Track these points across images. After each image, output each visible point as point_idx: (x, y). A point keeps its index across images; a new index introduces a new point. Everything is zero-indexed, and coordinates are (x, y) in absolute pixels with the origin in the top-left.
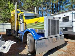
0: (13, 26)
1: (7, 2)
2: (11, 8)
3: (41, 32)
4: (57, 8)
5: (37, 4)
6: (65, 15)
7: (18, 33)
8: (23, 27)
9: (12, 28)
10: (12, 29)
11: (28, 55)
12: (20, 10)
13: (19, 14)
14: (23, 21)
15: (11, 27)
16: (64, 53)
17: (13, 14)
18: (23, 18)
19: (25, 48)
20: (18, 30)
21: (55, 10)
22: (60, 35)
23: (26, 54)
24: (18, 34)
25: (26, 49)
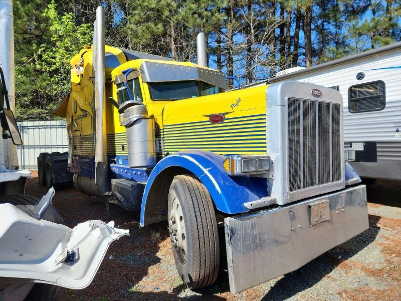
0: (84, 138)
1: (39, 7)
2: (61, 38)
3: (253, 169)
4: (308, 37)
5: (200, 15)
6: (360, 76)
7: (111, 175)
8: (145, 141)
9: (74, 148)
10: (78, 152)
11: (182, 295)
12: (116, 51)
13: (116, 73)
14: (144, 110)
15: (71, 140)
16: (373, 284)
17: (82, 70)
18: (139, 94)
19: (159, 255)
20: (111, 156)
21: (297, 47)
22: (347, 187)
23: (170, 291)
24: (114, 182)
25: (163, 265)
